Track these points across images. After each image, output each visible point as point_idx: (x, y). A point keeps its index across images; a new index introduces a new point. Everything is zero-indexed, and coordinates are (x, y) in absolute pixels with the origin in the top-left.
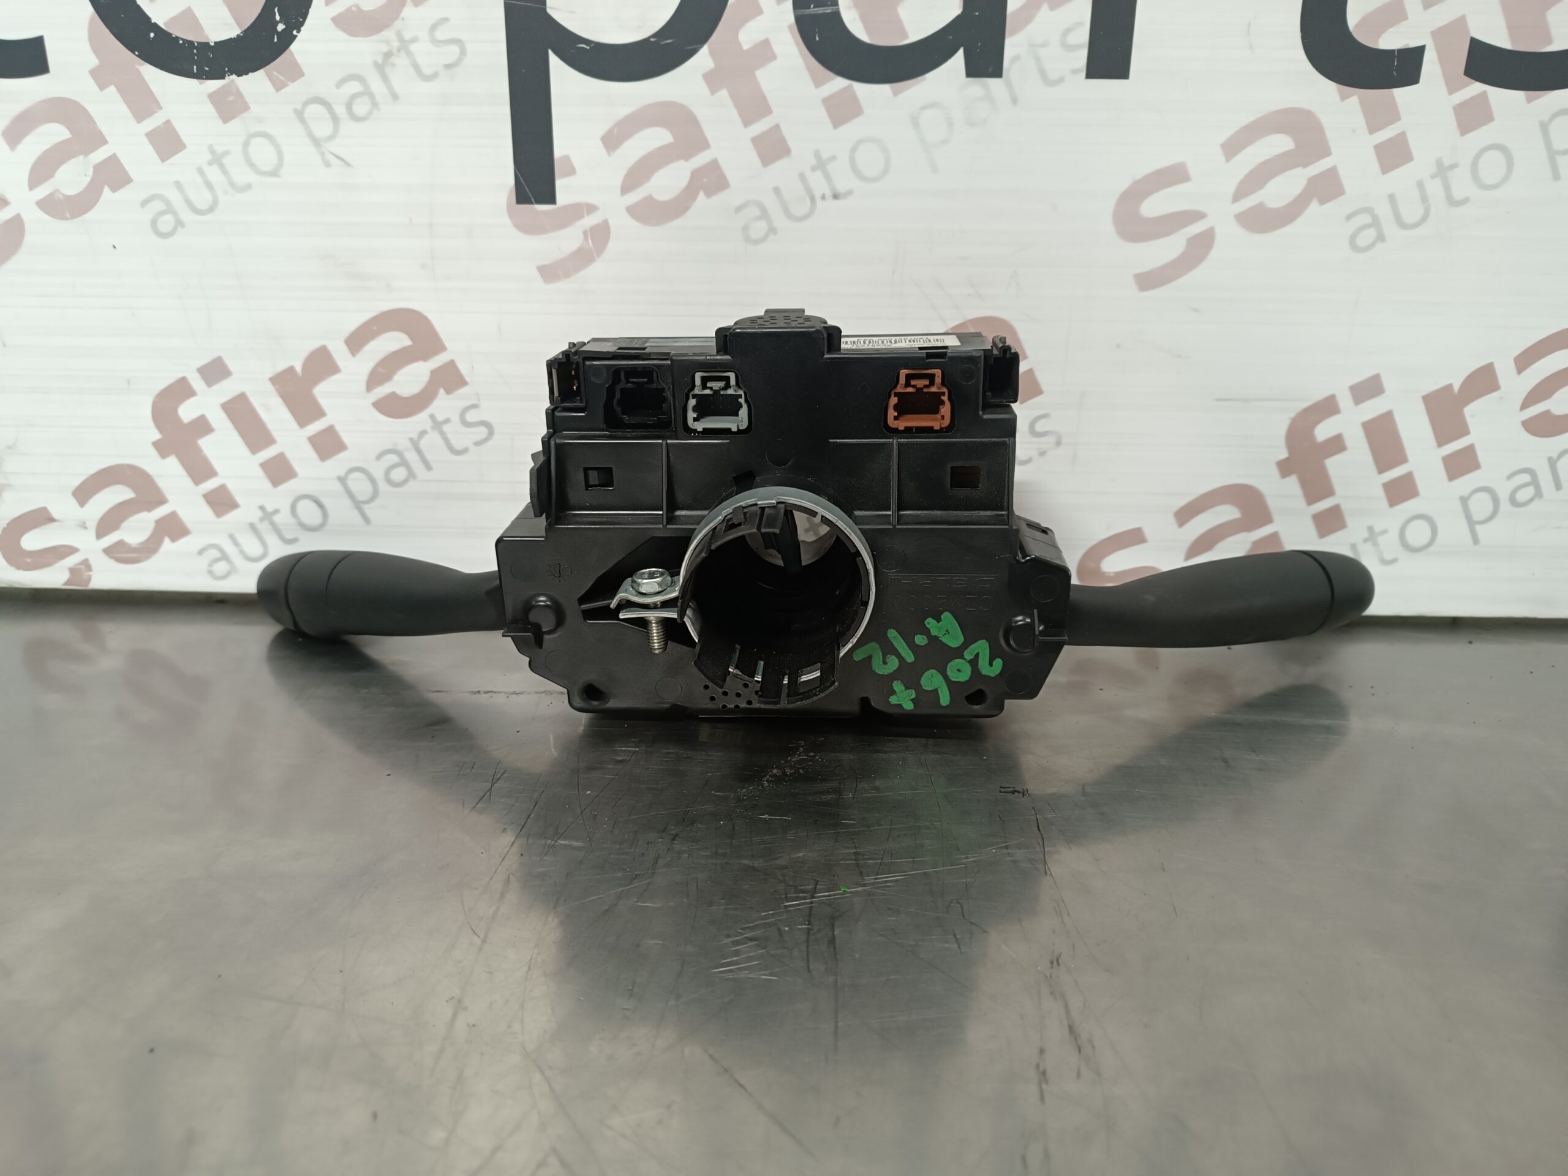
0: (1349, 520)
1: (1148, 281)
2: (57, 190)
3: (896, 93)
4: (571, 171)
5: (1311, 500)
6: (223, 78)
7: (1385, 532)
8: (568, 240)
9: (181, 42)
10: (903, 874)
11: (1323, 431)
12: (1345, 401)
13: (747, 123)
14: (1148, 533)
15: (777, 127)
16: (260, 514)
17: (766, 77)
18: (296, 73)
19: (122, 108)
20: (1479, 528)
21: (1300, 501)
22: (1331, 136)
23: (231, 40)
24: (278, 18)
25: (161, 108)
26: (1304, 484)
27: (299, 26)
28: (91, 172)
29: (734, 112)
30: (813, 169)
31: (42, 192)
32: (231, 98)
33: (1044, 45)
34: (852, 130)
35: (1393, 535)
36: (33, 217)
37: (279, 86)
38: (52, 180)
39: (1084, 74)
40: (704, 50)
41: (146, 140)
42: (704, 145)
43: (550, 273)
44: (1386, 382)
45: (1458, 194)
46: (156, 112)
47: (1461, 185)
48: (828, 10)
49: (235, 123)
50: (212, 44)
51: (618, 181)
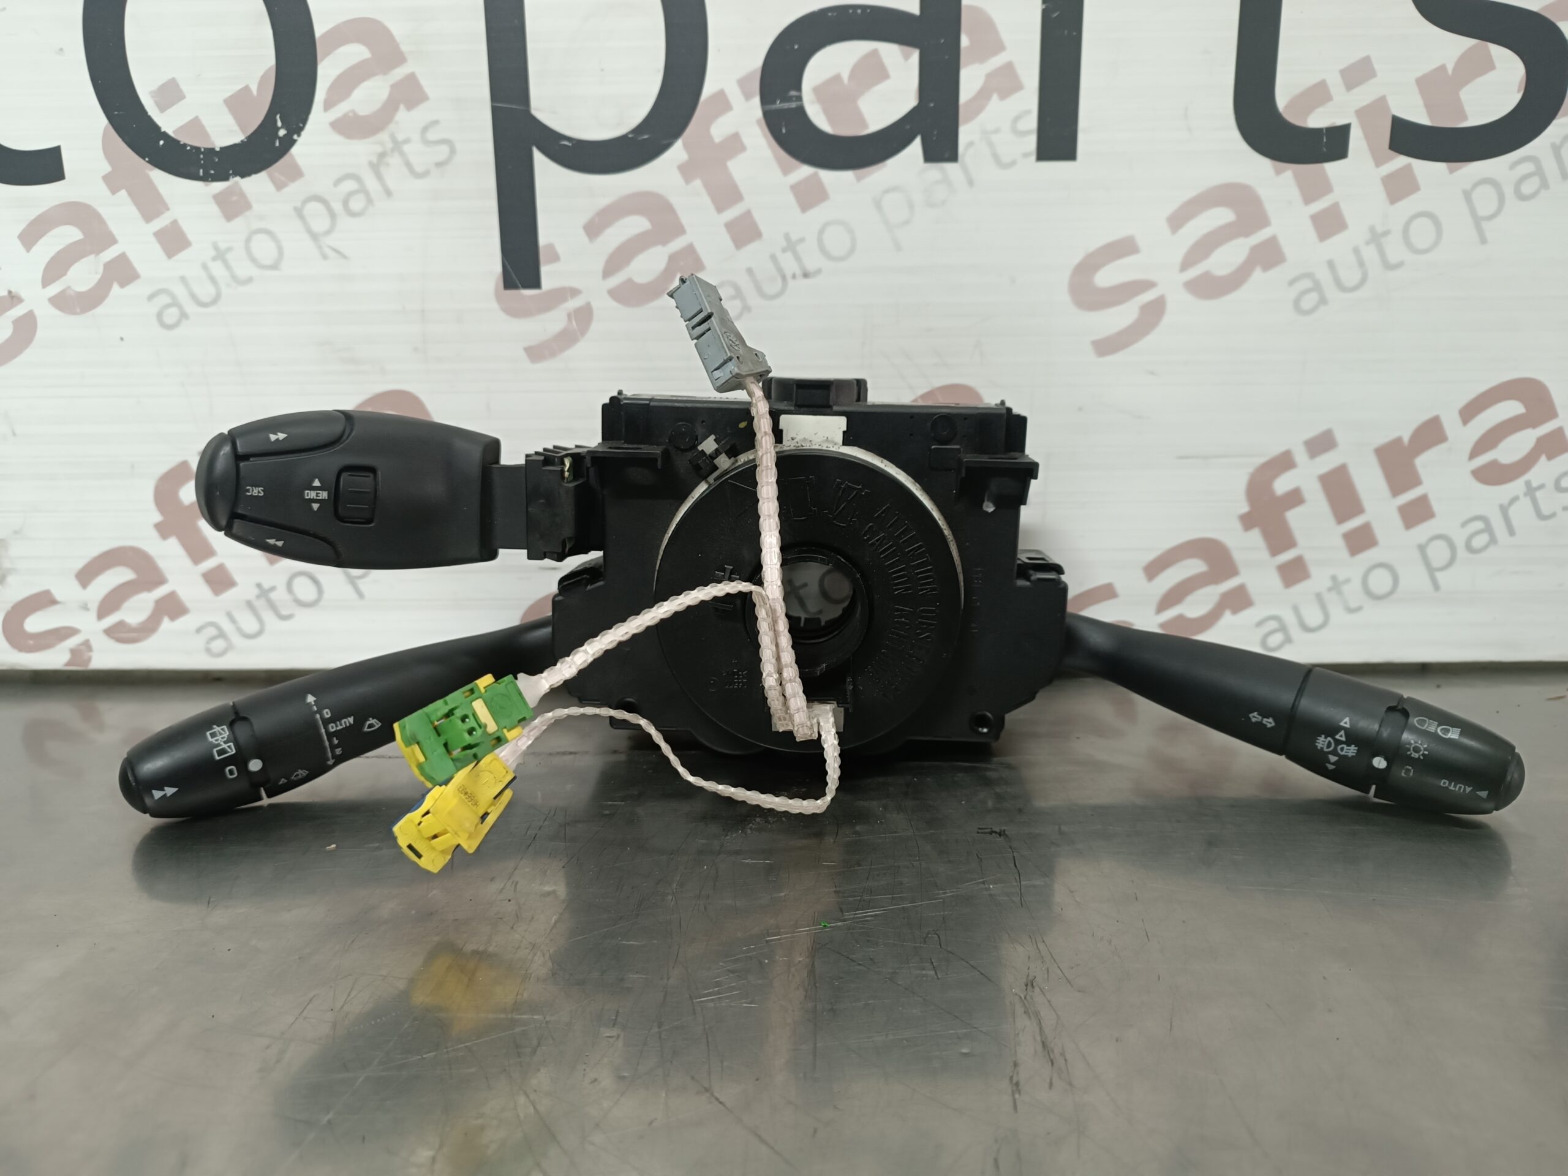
0: (1313, 570)
1: (1106, 346)
2: (69, 287)
3: (859, 179)
4: (555, 258)
5: (1275, 551)
6: (225, 178)
7: (1348, 581)
8: (553, 322)
9: (188, 148)
10: (882, 909)
11: (1282, 485)
12: (1300, 455)
13: (720, 209)
14: (1119, 587)
15: (748, 214)
16: (256, 591)
17: (738, 168)
18: (296, 173)
19: (132, 211)
20: (1439, 575)
21: (1263, 554)
22: (1270, 208)
23: (235, 145)
24: (279, 124)
25: (168, 209)
26: (1267, 536)
27: (299, 131)
28: (101, 270)
29: (706, 200)
30: (784, 250)
31: (54, 289)
32: (235, 198)
33: (997, 131)
34: (819, 214)
35: (1356, 584)
36: (46, 314)
37: (279, 186)
38: (64, 278)
39: (1034, 157)
40: (679, 144)
41: (153, 239)
42: (680, 230)
43: (537, 353)
44: (1339, 436)
45: (1393, 258)
46: (163, 213)
47: (1395, 251)
48: (793, 105)
49: (239, 223)
50: (218, 149)
51: (599, 266)
